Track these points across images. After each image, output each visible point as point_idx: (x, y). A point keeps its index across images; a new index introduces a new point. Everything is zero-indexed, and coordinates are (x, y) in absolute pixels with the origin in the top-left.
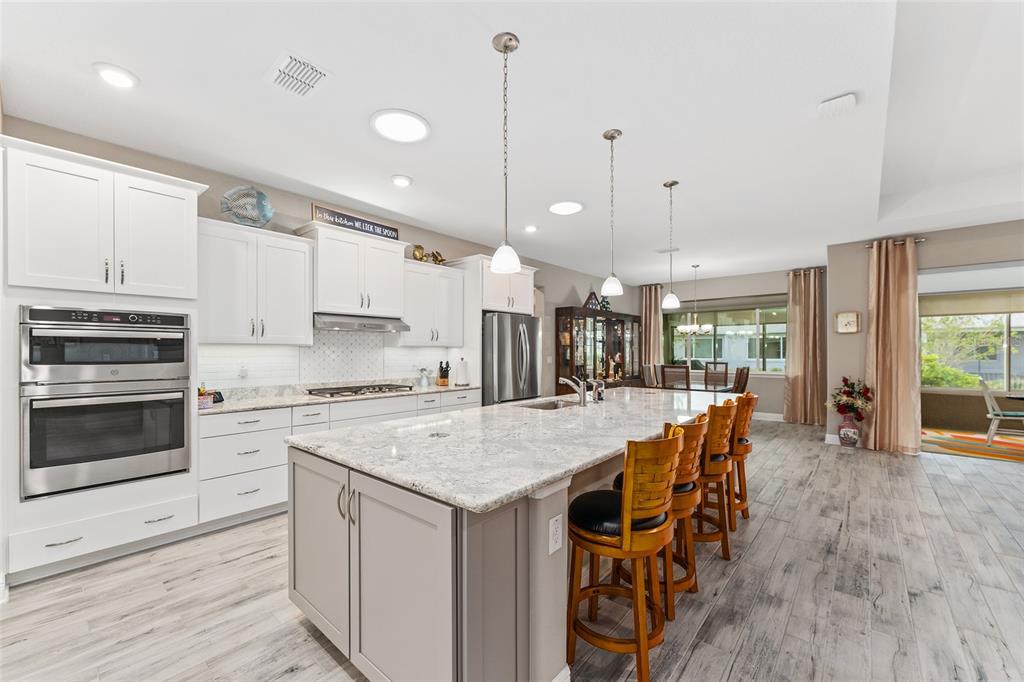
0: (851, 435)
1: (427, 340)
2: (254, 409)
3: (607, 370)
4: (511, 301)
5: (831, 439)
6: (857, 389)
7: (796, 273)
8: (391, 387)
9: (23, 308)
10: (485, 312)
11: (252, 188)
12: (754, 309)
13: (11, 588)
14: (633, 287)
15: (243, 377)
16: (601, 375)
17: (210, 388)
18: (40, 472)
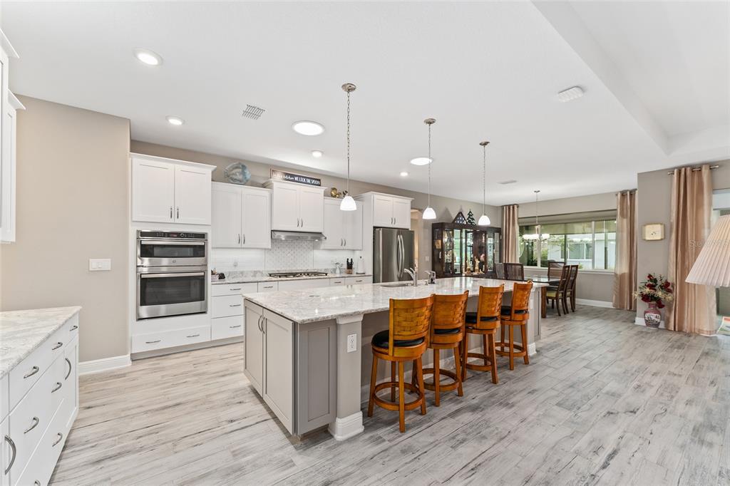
0: (653, 318)
1: (339, 246)
2: (238, 283)
3: (474, 266)
4: (393, 220)
5: (640, 321)
6: (659, 283)
7: (623, 194)
8: (316, 274)
9: (138, 231)
10: (375, 228)
11: (240, 163)
12: (591, 221)
13: (133, 361)
14: (497, 207)
15: (235, 266)
16: (469, 269)
17: (219, 271)
18: (144, 308)
